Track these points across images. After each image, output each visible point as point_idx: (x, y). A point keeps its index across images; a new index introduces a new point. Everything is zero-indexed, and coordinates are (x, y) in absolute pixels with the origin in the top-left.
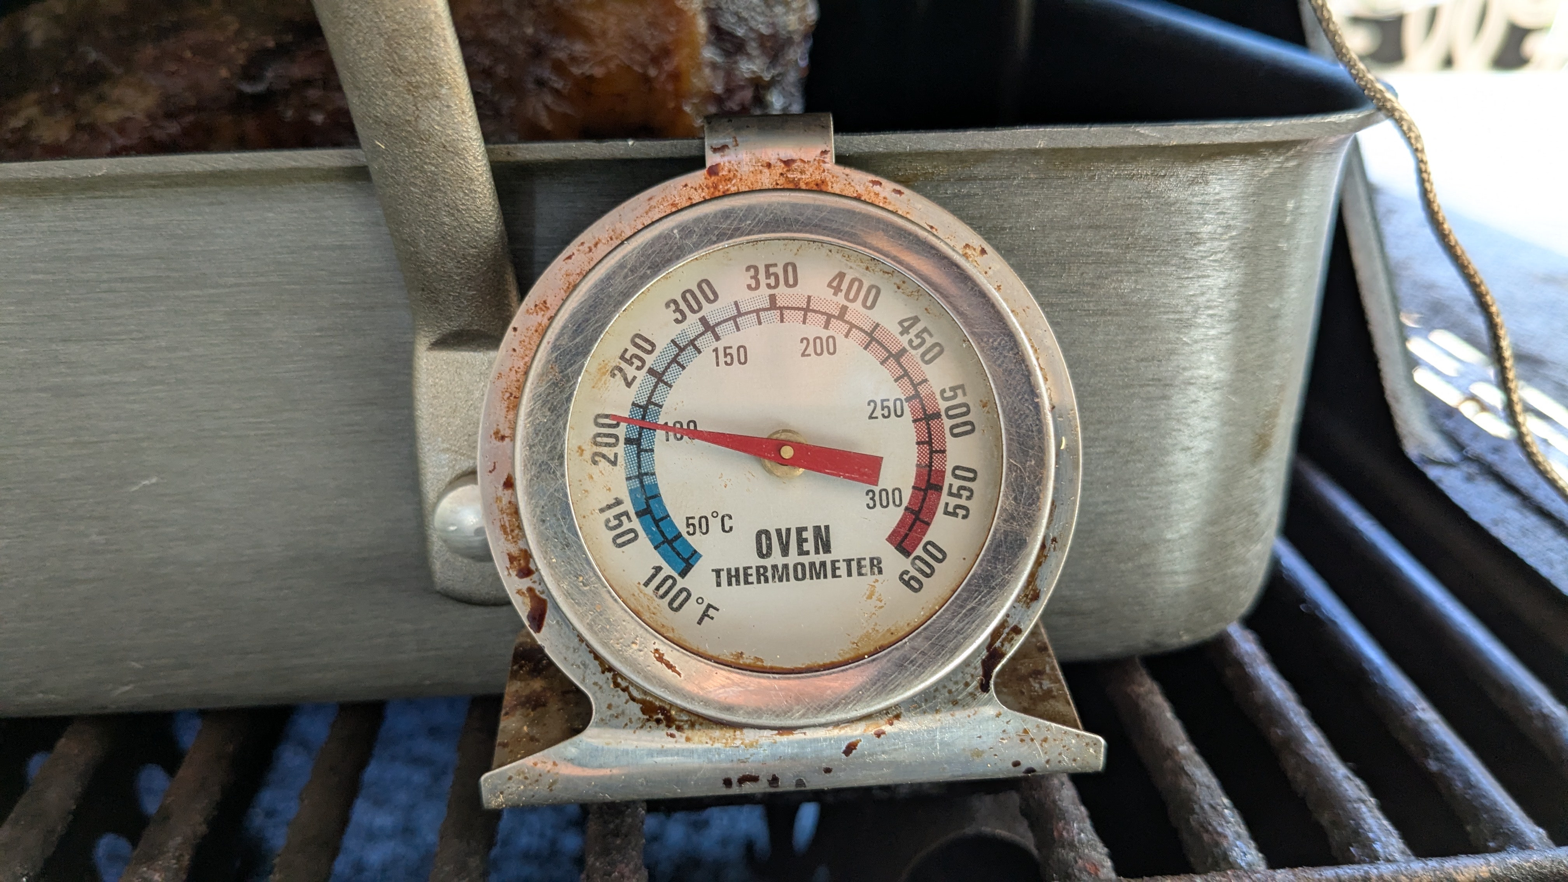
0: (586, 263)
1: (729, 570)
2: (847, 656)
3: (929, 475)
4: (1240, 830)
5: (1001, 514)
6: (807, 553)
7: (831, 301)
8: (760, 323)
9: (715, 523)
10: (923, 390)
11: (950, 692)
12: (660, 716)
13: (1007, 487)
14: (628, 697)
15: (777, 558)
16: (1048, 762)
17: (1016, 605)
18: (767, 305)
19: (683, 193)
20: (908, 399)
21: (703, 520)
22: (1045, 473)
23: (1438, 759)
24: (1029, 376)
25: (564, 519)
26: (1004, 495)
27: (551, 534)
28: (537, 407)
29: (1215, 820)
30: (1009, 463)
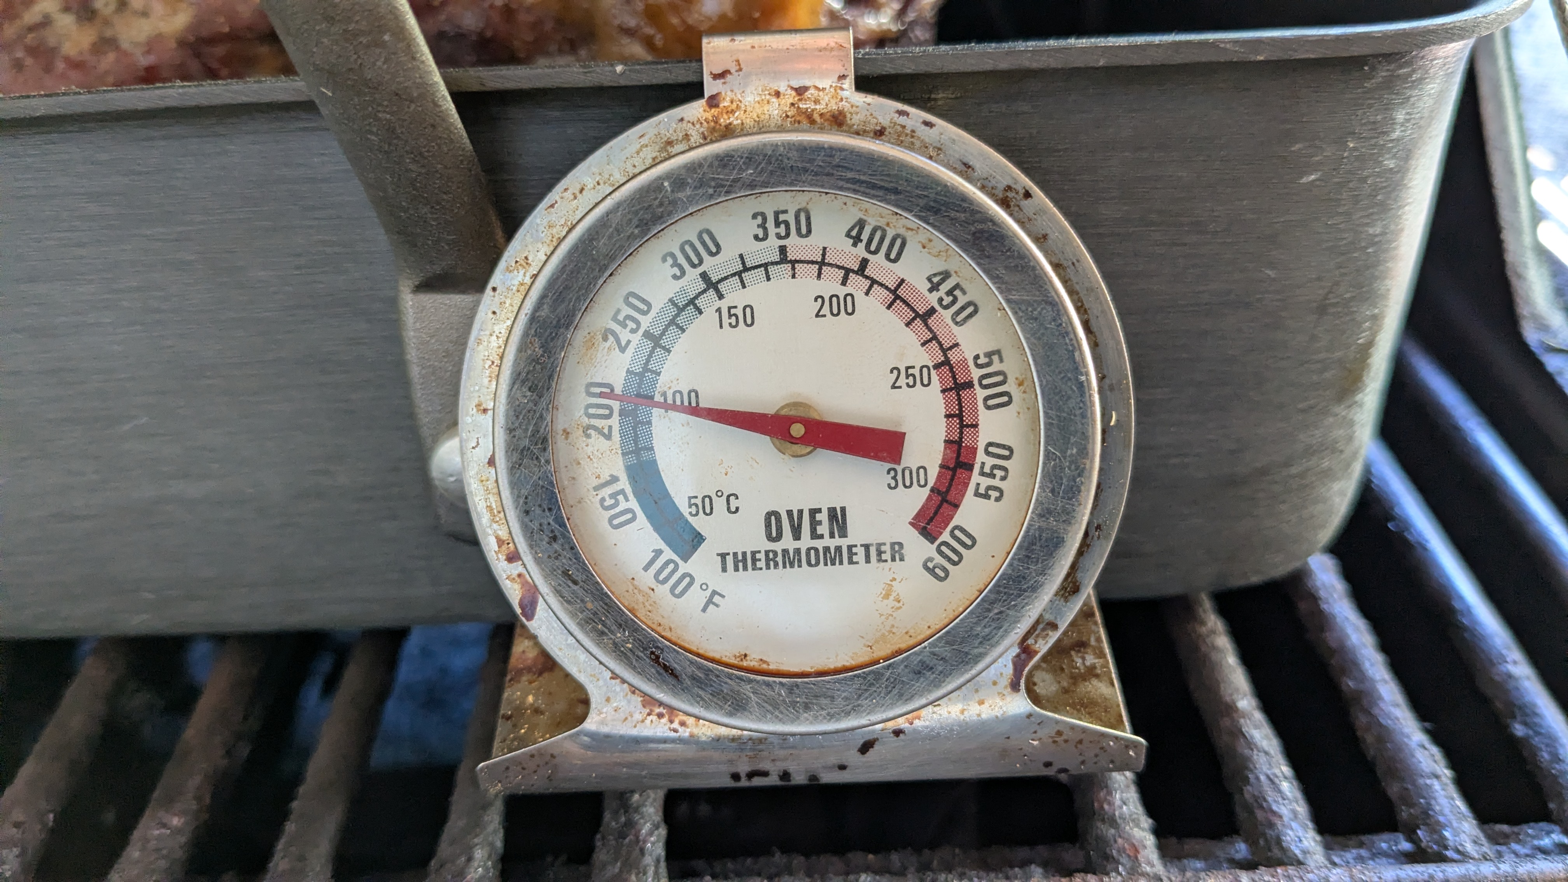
0: (571, 212)
1: (735, 554)
2: (860, 661)
3: (959, 455)
5: (1035, 508)
6: (821, 537)
7: (852, 255)
8: (768, 279)
9: (720, 504)
10: (953, 356)
12: (662, 710)
13: (1043, 476)
14: (627, 690)
16: (1083, 762)
17: (1054, 602)
18: (777, 258)
19: (678, 127)
20: (937, 367)
21: (707, 500)
22: (1088, 462)
23: (1525, 724)
24: (1073, 351)
25: (550, 510)
26: (1040, 487)
27: (535, 526)
28: (516, 387)
29: (1271, 796)
30: (1046, 450)
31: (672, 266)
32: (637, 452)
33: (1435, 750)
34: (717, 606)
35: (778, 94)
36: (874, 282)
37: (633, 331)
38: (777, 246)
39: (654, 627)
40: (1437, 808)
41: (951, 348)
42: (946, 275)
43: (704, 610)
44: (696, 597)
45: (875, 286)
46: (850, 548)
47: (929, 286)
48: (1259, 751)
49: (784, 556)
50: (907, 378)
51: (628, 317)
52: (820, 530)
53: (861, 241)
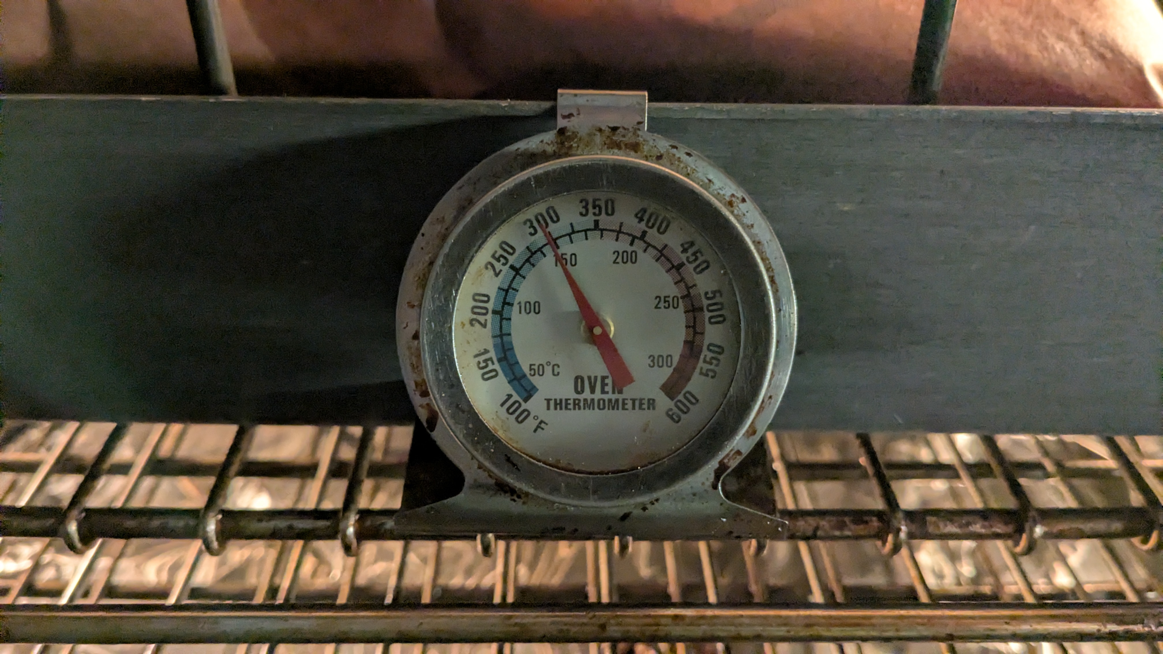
1: (556, 400)
3: (692, 349)
7: (636, 227)
8: (587, 239)
9: (548, 370)
10: (693, 291)
11: (692, 487)
12: (508, 489)
14: (487, 475)
15: (587, 394)
18: (592, 227)
19: (539, 146)
20: (683, 297)
21: (541, 367)
31: (530, 227)
32: (501, 336)
34: (543, 429)
35: (600, 130)
37: (504, 264)
38: (593, 219)
39: (507, 440)
41: (692, 287)
42: (692, 244)
43: (535, 431)
44: (531, 423)
45: (650, 247)
46: (624, 400)
47: (682, 249)
49: (584, 404)
50: (665, 303)
51: (501, 256)
52: (607, 389)
53: (643, 220)
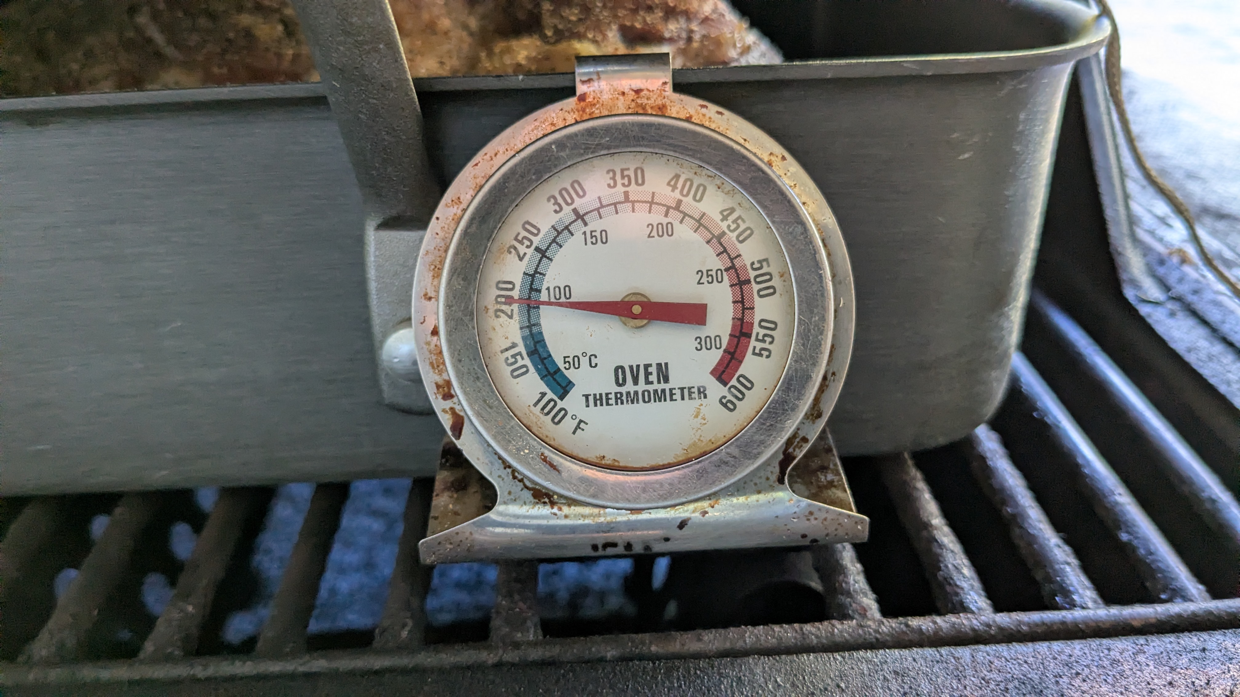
0: (489, 168)
1: (595, 395)
2: (681, 459)
3: (742, 325)
4: (974, 584)
5: (793, 356)
6: (652, 383)
8: (617, 213)
9: (584, 361)
11: (756, 484)
12: (547, 500)
13: (798, 336)
14: (522, 486)
15: (629, 387)
16: (827, 535)
17: (805, 421)
18: (622, 199)
19: (559, 115)
20: (727, 270)
21: (576, 359)
22: (826, 326)
23: (1128, 532)
24: (815, 254)
25: (475, 359)
26: (795, 342)
27: (466, 370)
28: (454, 278)
29: (955, 576)
30: (799, 319)
31: (554, 204)
32: (530, 327)
33: (1067, 548)
34: (583, 430)
35: (623, 94)
36: (685, 215)
37: (528, 247)
38: (622, 191)
39: (544, 438)
40: (1068, 582)
41: (736, 257)
42: (732, 210)
43: (574, 433)
44: (569, 424)
45: (687, 217)
46: (671, 390)
47: (721, 217)
48: (947, 550)
49: (627, 395)
50: (708, 277)
51: (525, 238)
52: (651, 378)
53: (677, 188)
